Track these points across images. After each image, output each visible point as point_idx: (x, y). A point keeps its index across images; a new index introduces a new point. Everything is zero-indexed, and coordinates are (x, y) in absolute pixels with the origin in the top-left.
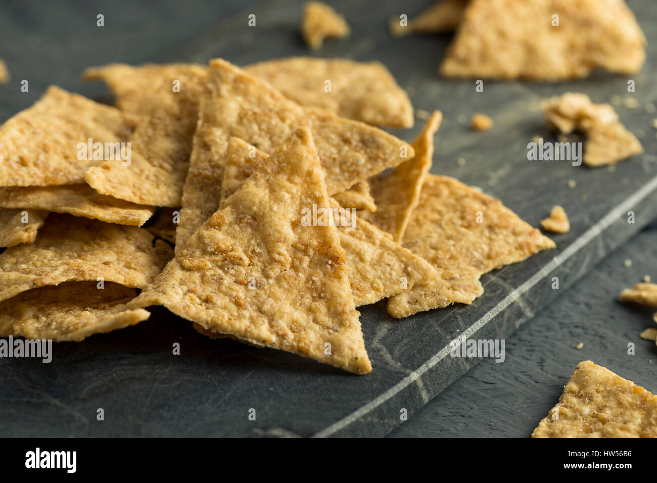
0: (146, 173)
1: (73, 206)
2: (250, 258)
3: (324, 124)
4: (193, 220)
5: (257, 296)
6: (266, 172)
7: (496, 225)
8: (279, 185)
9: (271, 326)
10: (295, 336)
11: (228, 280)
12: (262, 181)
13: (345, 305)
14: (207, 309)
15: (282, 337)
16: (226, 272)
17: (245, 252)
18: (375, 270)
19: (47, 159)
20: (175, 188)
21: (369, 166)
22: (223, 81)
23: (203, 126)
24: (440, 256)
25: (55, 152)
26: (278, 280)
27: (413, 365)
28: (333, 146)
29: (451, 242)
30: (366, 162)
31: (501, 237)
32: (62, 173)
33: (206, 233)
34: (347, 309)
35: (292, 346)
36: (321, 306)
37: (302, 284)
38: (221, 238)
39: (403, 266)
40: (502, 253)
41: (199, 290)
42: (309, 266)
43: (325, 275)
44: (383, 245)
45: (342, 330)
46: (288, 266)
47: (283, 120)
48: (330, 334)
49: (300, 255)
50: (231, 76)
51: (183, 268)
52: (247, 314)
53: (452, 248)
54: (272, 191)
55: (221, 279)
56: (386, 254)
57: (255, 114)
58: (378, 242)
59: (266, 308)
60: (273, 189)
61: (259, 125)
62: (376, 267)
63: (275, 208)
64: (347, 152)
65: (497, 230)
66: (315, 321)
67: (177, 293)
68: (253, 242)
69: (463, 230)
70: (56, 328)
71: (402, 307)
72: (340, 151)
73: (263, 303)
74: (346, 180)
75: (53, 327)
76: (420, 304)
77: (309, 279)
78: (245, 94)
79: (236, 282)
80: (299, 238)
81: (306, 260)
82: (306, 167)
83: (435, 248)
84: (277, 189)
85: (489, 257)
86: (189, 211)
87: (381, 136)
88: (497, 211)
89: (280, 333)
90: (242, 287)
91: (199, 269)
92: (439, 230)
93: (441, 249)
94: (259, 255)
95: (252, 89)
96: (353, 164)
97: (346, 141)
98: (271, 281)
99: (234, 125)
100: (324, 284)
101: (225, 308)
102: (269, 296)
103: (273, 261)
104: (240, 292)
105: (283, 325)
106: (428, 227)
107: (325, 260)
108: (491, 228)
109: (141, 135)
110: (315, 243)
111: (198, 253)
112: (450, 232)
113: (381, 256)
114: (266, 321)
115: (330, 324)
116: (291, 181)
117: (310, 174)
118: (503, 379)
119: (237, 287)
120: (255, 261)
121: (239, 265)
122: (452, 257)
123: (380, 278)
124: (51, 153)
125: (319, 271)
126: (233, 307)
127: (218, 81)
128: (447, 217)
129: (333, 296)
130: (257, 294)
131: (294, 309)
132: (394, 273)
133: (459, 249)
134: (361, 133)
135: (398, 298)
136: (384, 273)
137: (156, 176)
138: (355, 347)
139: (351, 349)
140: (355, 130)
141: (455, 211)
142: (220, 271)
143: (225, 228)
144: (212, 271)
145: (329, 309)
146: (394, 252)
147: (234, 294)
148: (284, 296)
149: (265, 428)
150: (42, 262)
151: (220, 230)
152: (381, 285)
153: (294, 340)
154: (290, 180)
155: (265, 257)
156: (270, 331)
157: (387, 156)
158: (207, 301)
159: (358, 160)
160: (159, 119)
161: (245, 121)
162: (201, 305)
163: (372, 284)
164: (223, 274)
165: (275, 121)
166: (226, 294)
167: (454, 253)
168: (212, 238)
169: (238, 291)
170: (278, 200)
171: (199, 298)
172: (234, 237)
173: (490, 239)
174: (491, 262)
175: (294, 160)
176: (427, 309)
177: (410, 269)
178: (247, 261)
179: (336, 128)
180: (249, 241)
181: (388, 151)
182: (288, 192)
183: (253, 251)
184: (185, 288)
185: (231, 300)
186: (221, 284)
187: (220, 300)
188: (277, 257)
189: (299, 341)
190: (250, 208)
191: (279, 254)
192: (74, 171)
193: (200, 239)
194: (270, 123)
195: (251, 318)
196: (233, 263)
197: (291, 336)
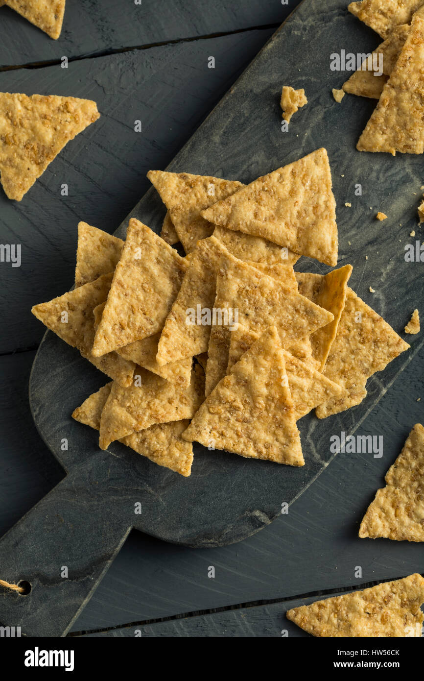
0: (188, 330)
1: (151, 366)
2: (244, 405)
3: (285, 297)
4: (214, 370)
5: (247, 428)
6: (252, 354)
7: (378, 341)
8: (259, 362)
9: (255, 447)
10: (267, 451)
11: (232, 420)
12: (250, 359)
13: (292, 432)
14: (222, 439)
15: (260, 453)
16: (232, 415)
17: (242, 401)
18: (310, 395)
19: (135, 319)
20: (204, 339)
21: (309, 328)
22: (229, 268)
23: (218, 301)
24: (346, 370)
25: (139, 312)
26: (259, 418)
27: (326, 458)
28: (290, 314)
29: (353, 357)
30: (307, 325)
31: (380, 349)
32: (143, 331)
33: (221, 391)
34: (293, 434)
35: (265, 458)
36: (280, 433)
37: (270, 420)
38: (228, 393)
39: (324, 390)
40: (380, 363)
41: (218, 426)
42: (275, 409)
43: (282, 414)
44: (314, 378)
45: (290, 445)
46: (264, 409)
47: (262, 295)
48: (284, 448)
49: (270, 402)
50: (233, 264)
51: (210, 412)
52: (242, 440)
53: (353, 361)
54: (256, 366)
55: (229, 419)
56: (316, 384)
57: (247, 291)
58: (312, 377)
59: (252, 436)
60: (256, 365)
61: (250, 300)
62: (310, 393)
63: (257, 378)
64: (297, 318)
65: (379, 344)
66: (277, 440)
67: (207, 433)
68: (245, 395)
69: (360, 345)
70: (147, 448)
71: (323, 413)
72: (293, 318)
73: (251, 433)
74: (296, 337)
75: (146, 446)
76: (333, 411)
77: (274, 416)
78: (242, 277)
79: (236, 420)
80: (270, 392)
81: (273, 405)
82: (273, 352)
83: (344, 361)
84: (258, 365)
85: (372, 365)
86: (212, 362)
87: (316, 309)
88: (380, 327)
89: (259, 450)
90: (240, 423)
91: (217, 413)
92: (347, 345)
93: (347, 362)
94: (249, 403)
95: (246, 272)
96: (300, 327)
97: (297, 311)
98: (255, 419)
99: (235, 299)
100: (282, 420)
101: (231, 438)
102: (254, 428)
103: (255, 407)
104: (239, 427)
105: (261, 445)
106: (342, 341)
107: (282, 407)
108: (376, 342)
109: (184, 294)
110: (277, 396)
111: (217, 403)
112: (353, 347)
113: (313, 385)
114: (252, 444)
115: (284, 442)
116: (266, 360)
117: (275, 355)
118: (376, 428)
119: (237, 424)
120: (246, 407)
121: (238, 411)
122: (352, 368)
123: (312, 399)
124: (136, 312)
125: (279, 412)
126: (235, 436)
127: (226, 268)
128: (352, 333)
129: (286, 427)
130: (248, 427)
131: (266, 435)
132: (319, 395)
133: (356, 362)
134: (305, 305)
135: (321, 407)
136: (314, 396)
137: (193, 330)
138: (297, 456)
139: (295, 457)
140: (302, 303)
141: (357, 328)
142: (228, 415)
143: (231, 387)
144: (225, 414)
145: (284, 433)
146: (320, 381)
147: (236, 429)
148: (261, 427)
149: (251, 511)
150: (137, 401)
151: (228, 388)
152: (312, 403)
153: (266, 454)
154: (265, 358)
155: (252, 404)
156: (254, 450)
157: (319, 322)
158: (222, 434)
159: (303, 325)
160: (194, 282)
161: (241, 297)
162: (219, 437)
163: (308, 403)
164: (230, 416)
165: (258, 296)
166: (232, 429)
167: (354, 366)
168: (224, 394)
169: (237, 427)
170: (258, 372)
171: (218, 432)
172: (235, 393)
173: (374, 351)
174: (373, 369)
175: (267, 349)
176: (336, 413)
177: (328, 392)
178: (242, 407)
179: (292, 300)
180: (243, 395)
181: (320, 319)
182: (264, 367)
183: (246, 400)
184: (211, 427)
185: (234, 433)
186: (229, 423)
187: (229, 433)
188: (258, 405)
189: (269, 455)
190: (244, 378)
191: (259, 403)
192: (149, 327)
193: (218, 393)
194: (255, 299)
195: (244, 443)
196: (235, 409)
197: (264, 451)
